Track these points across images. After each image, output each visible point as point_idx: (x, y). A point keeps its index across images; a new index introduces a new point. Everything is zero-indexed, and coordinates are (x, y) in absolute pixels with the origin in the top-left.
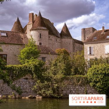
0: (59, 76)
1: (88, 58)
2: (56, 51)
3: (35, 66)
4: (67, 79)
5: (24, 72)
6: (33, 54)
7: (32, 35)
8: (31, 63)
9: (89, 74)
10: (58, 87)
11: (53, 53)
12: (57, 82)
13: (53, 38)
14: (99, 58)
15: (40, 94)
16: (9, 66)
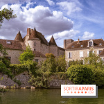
0: (48, 73)
1: (68, 60)
2: (46, 55)
3: (31, 66)
4: (53, 75)
5: (23, 69)
6: (29, 57)
7: (29, 44)
8: (28, 63)
9: (68, 72)
10: (46, 81)
11: (44, 57)
12: (46, 77)
13: (44, 46)
14: (75, 60)
15: (34, 86)
16: (11, 65)
